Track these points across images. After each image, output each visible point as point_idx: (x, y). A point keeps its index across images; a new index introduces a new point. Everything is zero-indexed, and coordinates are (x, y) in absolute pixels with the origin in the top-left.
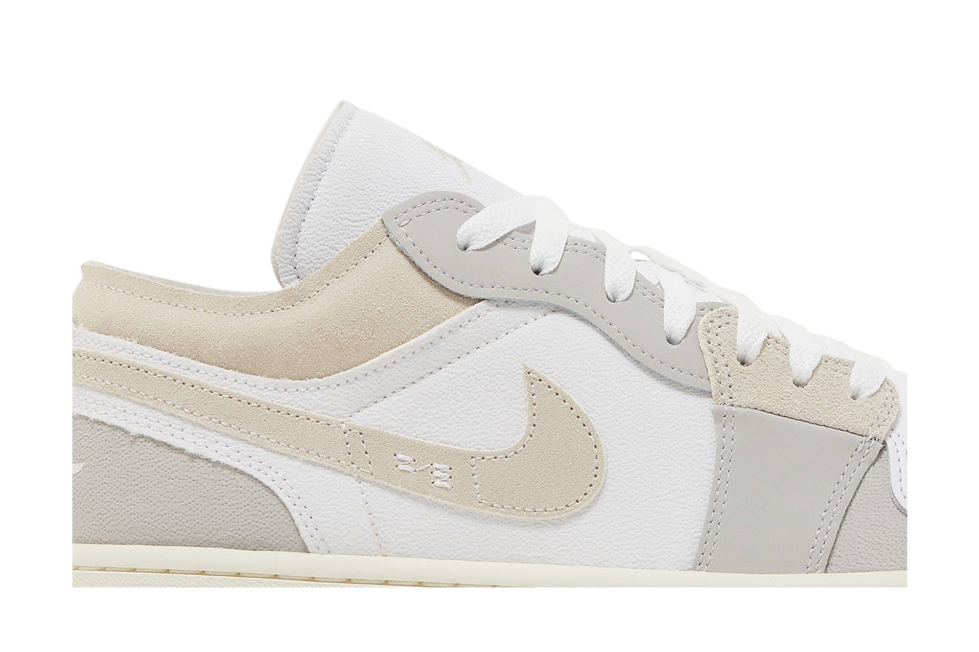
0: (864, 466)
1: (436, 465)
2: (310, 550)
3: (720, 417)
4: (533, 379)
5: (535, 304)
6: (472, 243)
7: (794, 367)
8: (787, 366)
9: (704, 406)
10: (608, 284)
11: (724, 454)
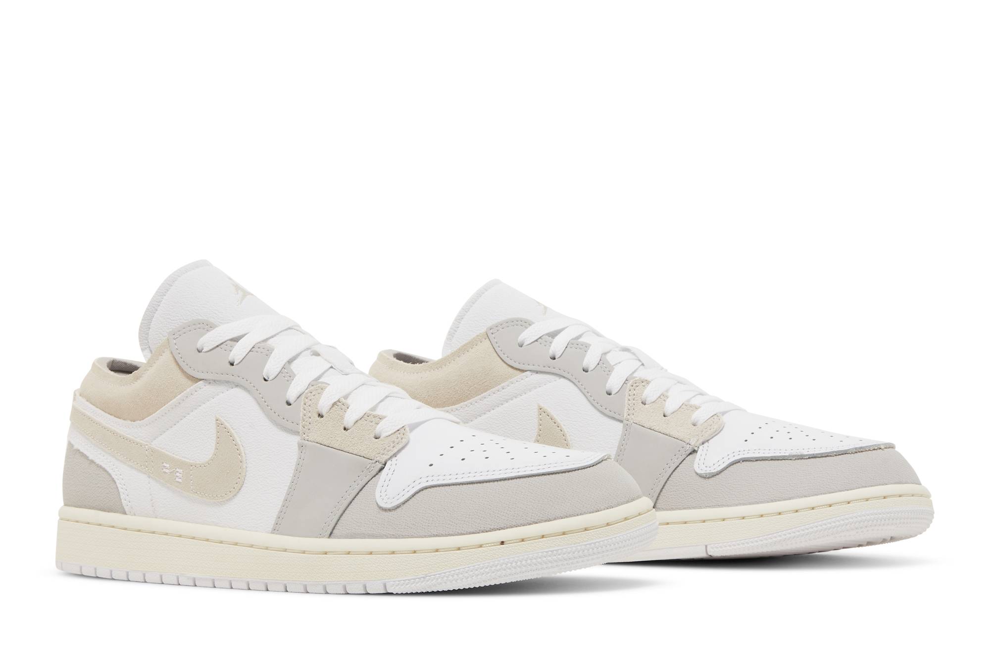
0: (369, 477)
1: (178, 470)
2: (127, 513)
3: (301, 446)
4: (219, 424)
5: (228, 382)
6: (204, 348)
7: (345, 418)
8: (342, 418)
9: (295, 440)
10: (265, 371)
11: (299, 468)
